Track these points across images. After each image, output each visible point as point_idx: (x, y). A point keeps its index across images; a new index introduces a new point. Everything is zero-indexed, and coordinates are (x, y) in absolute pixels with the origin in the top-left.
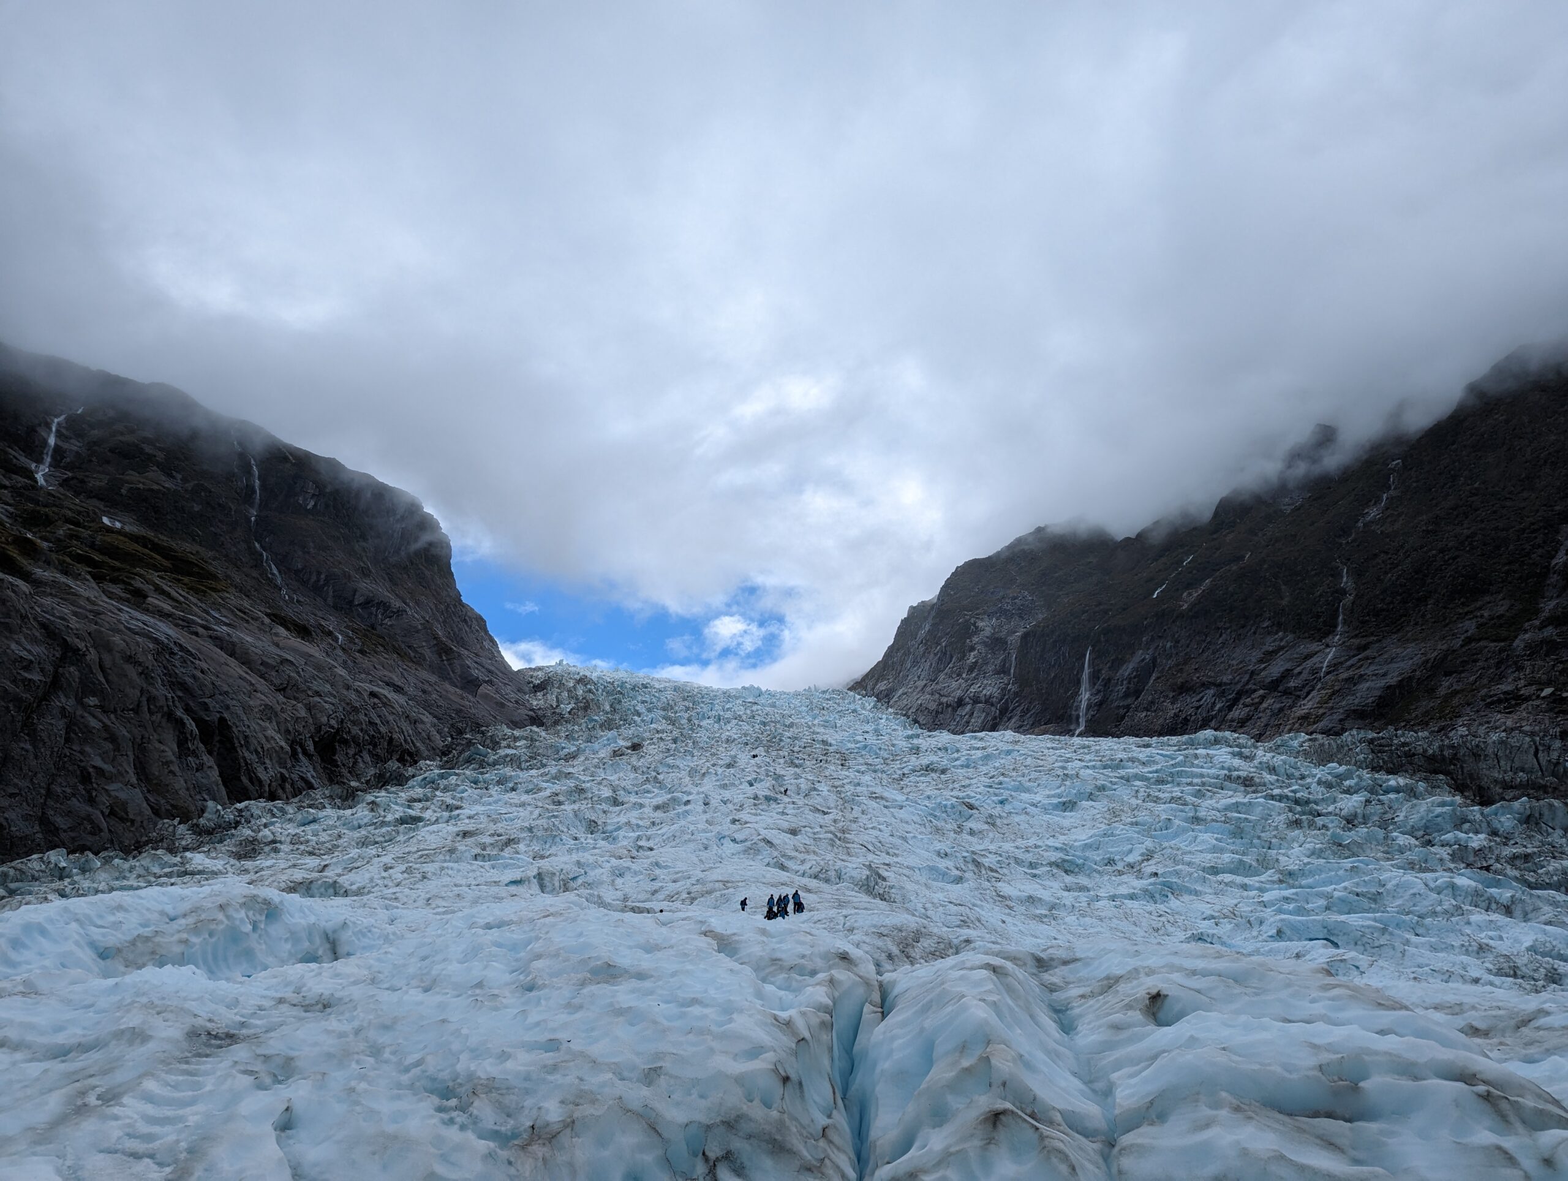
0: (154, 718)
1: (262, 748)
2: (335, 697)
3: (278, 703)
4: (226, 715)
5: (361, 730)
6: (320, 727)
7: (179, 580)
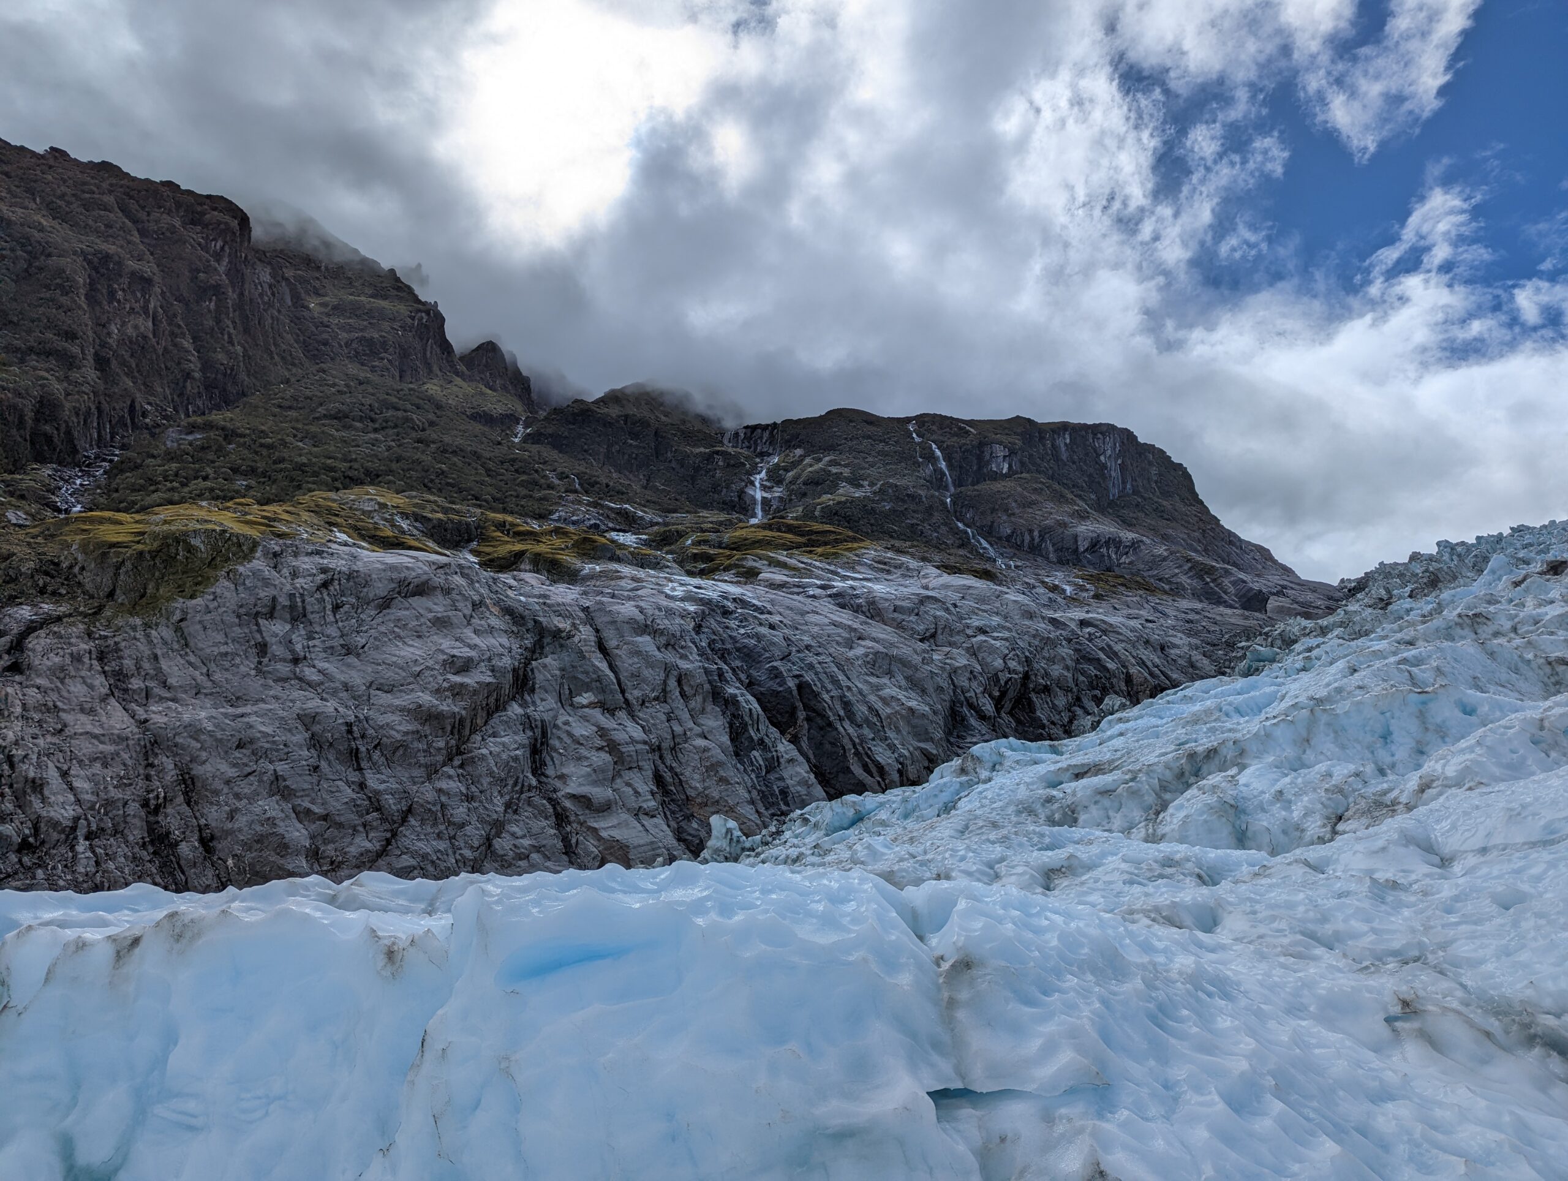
0: (692, 704)
1: (878, 715)
2: (1009, 630)
3: (916, 652)
4: (809, 677)
5: (1067, 668)
6: (996, 674)
7: (810, 552)
